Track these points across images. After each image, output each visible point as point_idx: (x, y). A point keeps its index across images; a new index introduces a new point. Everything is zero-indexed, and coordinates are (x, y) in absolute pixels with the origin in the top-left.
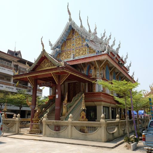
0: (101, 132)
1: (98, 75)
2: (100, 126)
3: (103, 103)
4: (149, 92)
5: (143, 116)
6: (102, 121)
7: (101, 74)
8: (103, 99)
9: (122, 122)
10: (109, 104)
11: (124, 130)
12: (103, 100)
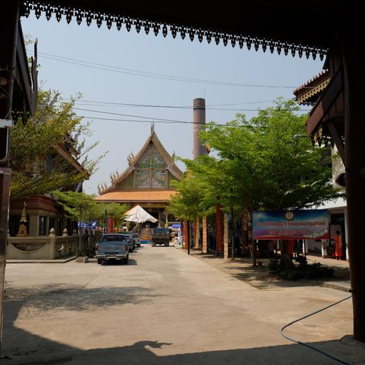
0: (50, 249)
1: (35, 168)
2: (48, 242)
3: (40, 212)
4: (108, 187)
5: (94, 230)
6: (52, 236)
7: (40, 167)
8: (41, 205)
9: (70, 238)
10: (47, 213)
11: (70, 249)
12: (42, 207)
